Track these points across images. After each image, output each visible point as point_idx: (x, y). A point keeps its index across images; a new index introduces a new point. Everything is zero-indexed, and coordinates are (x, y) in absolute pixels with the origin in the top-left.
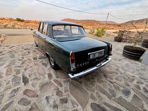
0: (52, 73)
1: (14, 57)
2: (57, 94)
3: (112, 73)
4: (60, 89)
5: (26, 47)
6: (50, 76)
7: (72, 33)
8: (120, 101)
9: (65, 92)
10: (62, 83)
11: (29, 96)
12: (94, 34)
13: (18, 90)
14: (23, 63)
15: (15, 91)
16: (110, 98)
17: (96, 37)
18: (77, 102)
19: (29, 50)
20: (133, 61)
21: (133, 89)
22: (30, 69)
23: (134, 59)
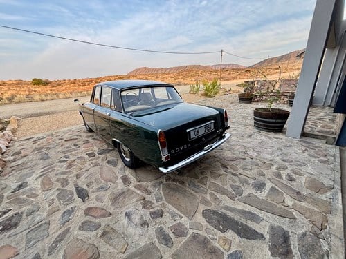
0: (130, 176)
1: (48, 158)
2: (144, 207)
3: (236, 159)
4: (148, 198)
5: (66, 135)
6: (126, 180)
7: (155, 99)
8: (249, 200)
9: (157, 201)
10: (151, 189)
11: (95, 217)
12: (200, 93)
13: (73, 211)
14: (70, 166)
15: (70, 212)
16: (232, 198)
17: (203, 98)
18: (179, 213)
19: (74, 142)
20: (272, 135)
21: (269, 179)
22: (87, 174)
23: (273, 131)
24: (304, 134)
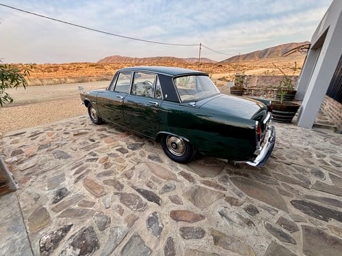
0: (187, 171)
2: (231, 204)
4: (227, 194)
5: (70, 129)
6: (187, 177)
8: (322, 188)
9: (239, 196)
10: (221, 184)
11: (189, 222)
13: (157, 218)
16: (306, 187)
18: (271, 206)
21: (321, 167)
22: (136, 173)
24: (315, 126)
